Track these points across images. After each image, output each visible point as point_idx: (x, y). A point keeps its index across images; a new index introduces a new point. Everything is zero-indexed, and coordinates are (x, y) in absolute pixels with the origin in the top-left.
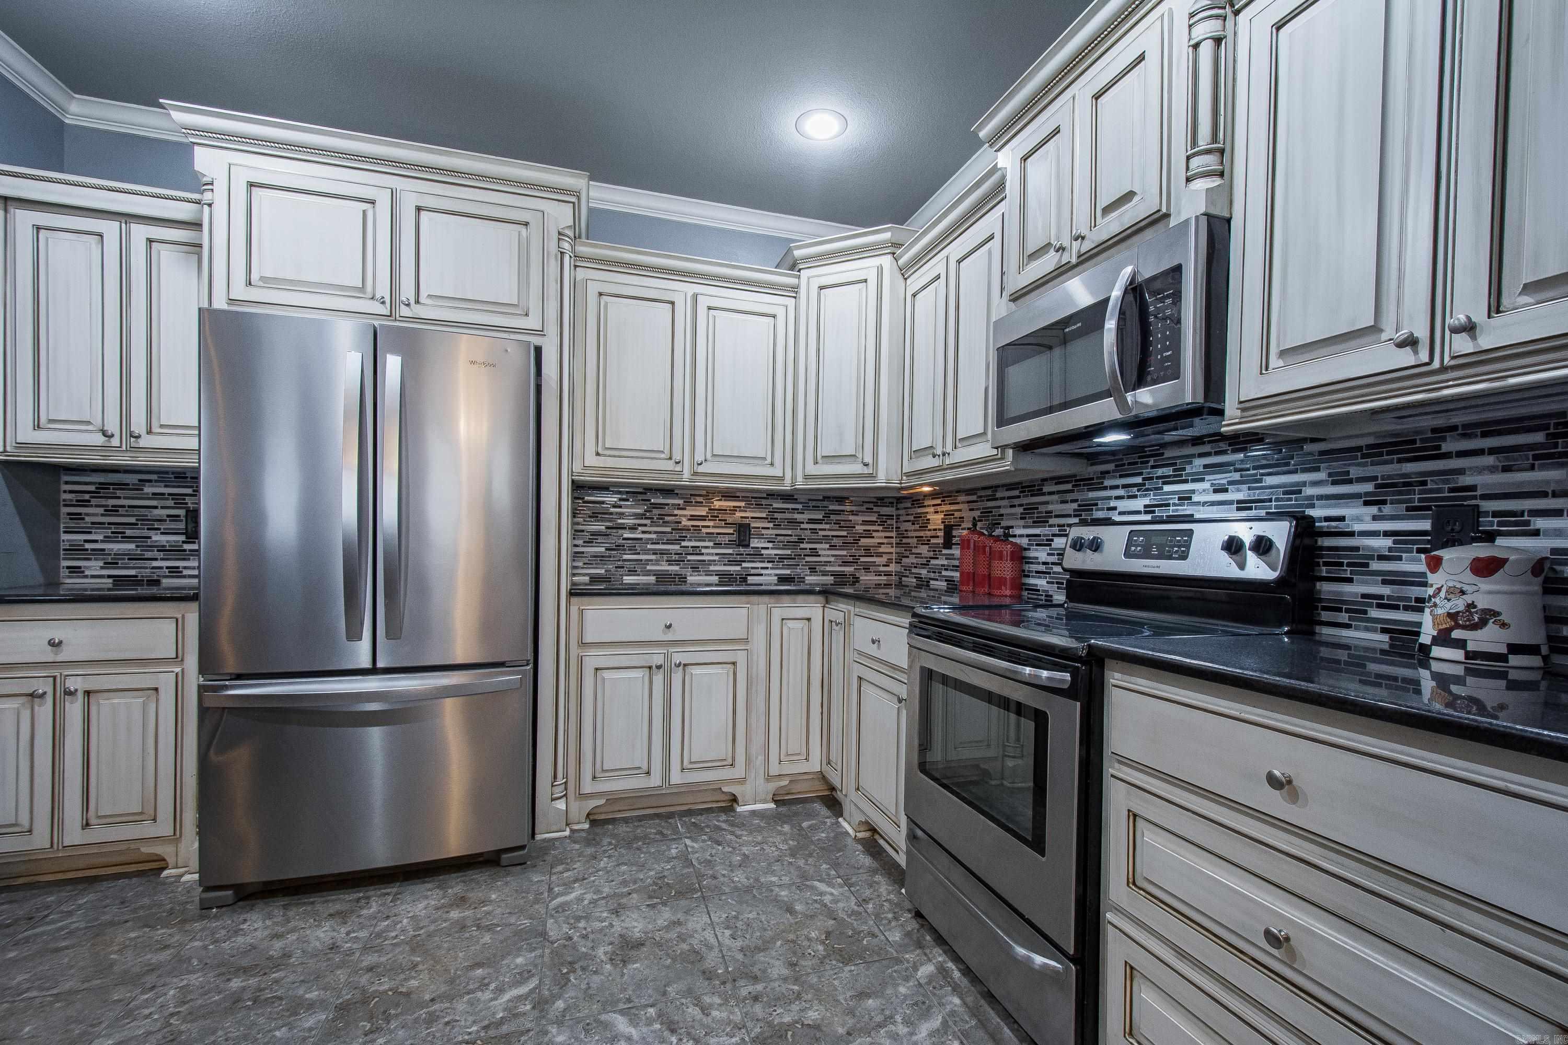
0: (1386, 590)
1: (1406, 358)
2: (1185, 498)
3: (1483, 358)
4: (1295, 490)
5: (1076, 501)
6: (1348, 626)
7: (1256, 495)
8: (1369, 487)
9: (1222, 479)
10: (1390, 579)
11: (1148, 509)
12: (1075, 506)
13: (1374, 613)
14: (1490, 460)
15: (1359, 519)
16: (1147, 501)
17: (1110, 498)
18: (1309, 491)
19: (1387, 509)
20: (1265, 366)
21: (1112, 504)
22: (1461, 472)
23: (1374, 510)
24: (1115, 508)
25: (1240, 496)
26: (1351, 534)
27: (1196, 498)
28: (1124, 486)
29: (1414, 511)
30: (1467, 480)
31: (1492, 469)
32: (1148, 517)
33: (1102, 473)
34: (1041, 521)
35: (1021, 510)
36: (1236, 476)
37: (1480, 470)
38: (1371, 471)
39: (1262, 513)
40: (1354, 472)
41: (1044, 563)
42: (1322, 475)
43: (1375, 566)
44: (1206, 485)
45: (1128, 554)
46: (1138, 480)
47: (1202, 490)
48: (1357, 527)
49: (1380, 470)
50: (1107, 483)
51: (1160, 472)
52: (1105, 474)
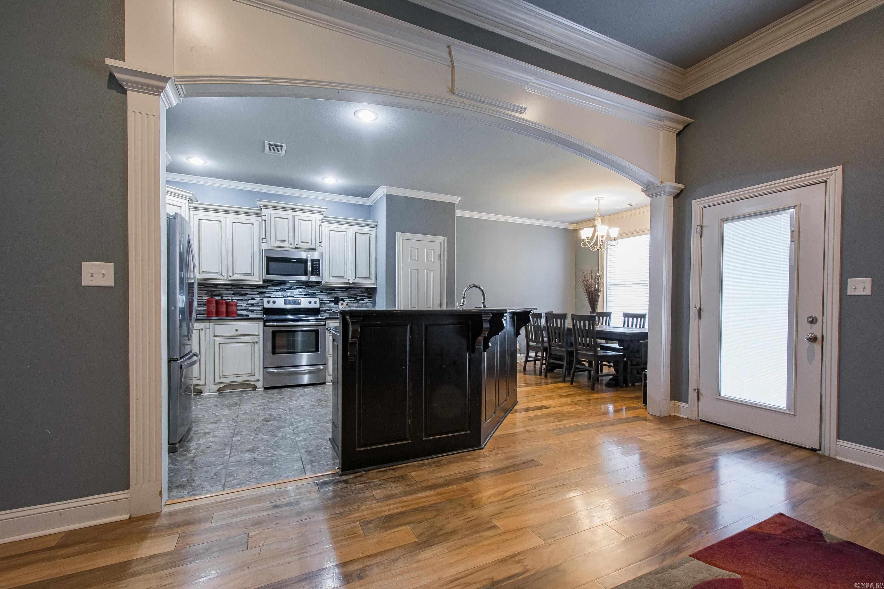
0: (328, 308)
1: (348, 281)
2: (292, 293)
3: (355, 283)
4: (315, 293)
5: (258, 291)
6: (323, 314)
7: (308, 293)
8: (326, 294)
9: (301, 290)
10: (329, 307)
11: (282, 295)
12: (258, 292)
13: (327, 312)
14: (340, 292)
15: (324, 298)
16: (282, 293)
17: (271, 291)
18: (317, 294)
19: (329, 297)
20: (330, 278)
21: (271, 293)
22: (337, 293)
23: (327, 297)
24: (272, 294)
25: (305, 293)
26: (324, 300)
27: (294, 293)
28: (275, 289)
29: (332, 297)
30: (338, 294)
31: (340, 293)
32: (282, 296)
33: (267, 285)
34: (245, 295)
35: (232, 292)
36: (304, 290)
37: (339, 293)
38: (326, 291)
39: (309, 297)
40: (324, 291)
41: (244, 307)
42: (319, 291)
43: (327, 305)
44: (297, 291)
45: (285, 304)
46: (279, 288)
47: (296, 292)
48: (324, 299)
49: (328, 291)
50: (269, 288)
51: (285, 287)
52: (268, 286)
